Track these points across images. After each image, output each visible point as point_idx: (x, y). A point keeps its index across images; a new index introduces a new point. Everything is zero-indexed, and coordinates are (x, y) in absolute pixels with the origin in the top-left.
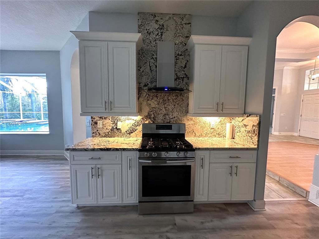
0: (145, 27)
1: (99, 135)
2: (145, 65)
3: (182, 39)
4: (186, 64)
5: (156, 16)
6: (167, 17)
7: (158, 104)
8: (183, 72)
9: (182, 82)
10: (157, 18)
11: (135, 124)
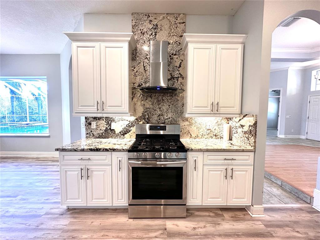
0: (139, 27)
1: (93, 136)
2: (139, 66)
3: (177, 38)
4: (180, 63)
5: (150, 16)
6: (161, 17)
7: (153, 105)
8: (177, 72)
9: (177, 81)
10: (150, 18)
11: (130, 124)
